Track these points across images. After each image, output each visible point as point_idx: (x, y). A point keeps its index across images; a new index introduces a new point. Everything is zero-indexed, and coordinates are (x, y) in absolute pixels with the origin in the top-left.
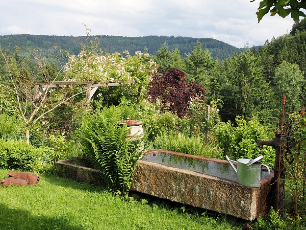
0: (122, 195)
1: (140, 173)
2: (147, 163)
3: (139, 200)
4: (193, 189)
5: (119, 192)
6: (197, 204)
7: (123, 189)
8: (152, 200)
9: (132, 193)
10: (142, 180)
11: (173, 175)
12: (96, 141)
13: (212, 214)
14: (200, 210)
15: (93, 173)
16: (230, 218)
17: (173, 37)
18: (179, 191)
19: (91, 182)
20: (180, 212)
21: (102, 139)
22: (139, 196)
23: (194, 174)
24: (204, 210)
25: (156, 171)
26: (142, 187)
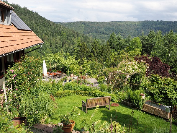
0: (140, 111)
1: (144, 107)
2: (146, 104)
3: (144, 112)
4: (156, 111)
5: (139, 110)
6: (157, 115)
7: (140, 110)
8: (147, 113)
9: (142, 111)
10: (144, 108)
11: (152, 108)
12: (135, 99)
13: (160, 117)
14: (157, 116)
15: (132, 105)
16: (164, 118)
17: (158, 21)
18: (153, 111)
19: (131, 107)
20: (153, 116)
21: (136, 98)
22: (144, 111)
23: (156, 108)
24: (158, 116)
25: (148, 107)
26: (144, 109)
